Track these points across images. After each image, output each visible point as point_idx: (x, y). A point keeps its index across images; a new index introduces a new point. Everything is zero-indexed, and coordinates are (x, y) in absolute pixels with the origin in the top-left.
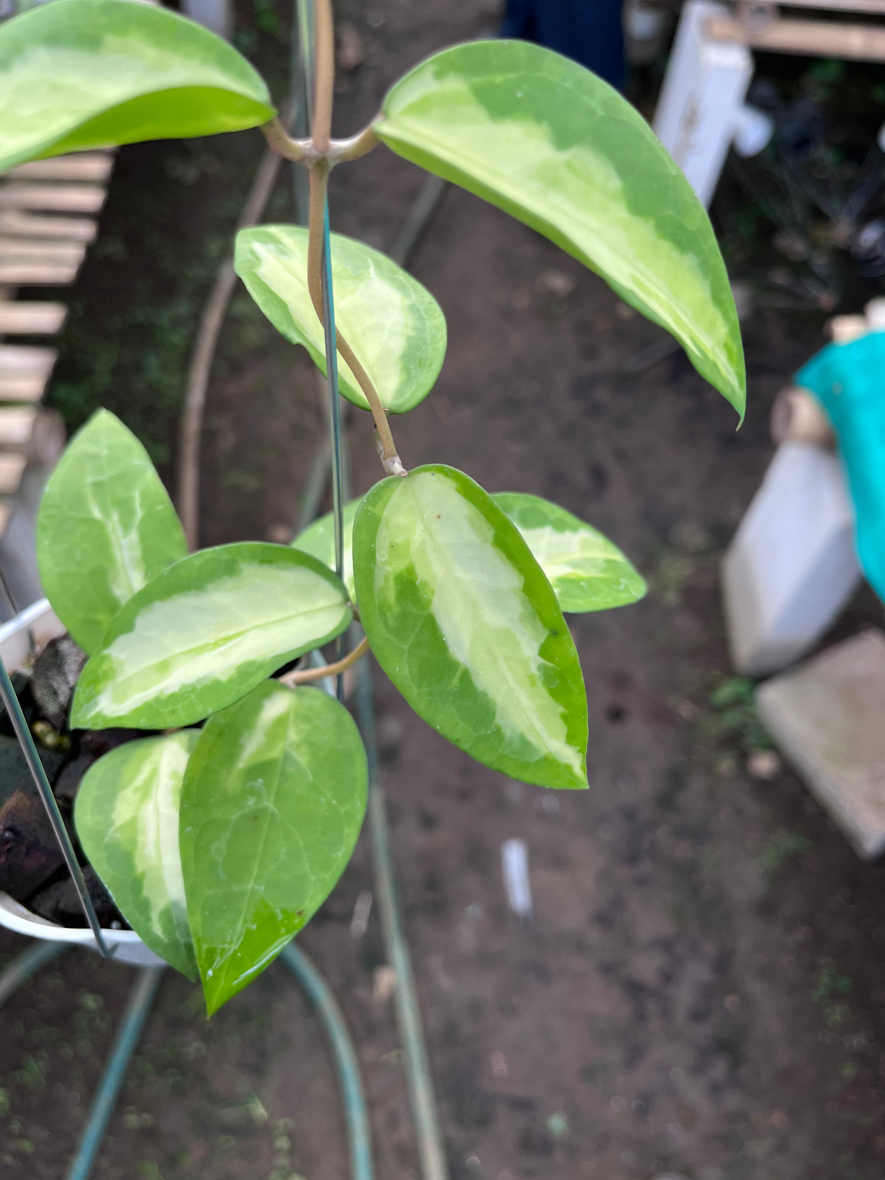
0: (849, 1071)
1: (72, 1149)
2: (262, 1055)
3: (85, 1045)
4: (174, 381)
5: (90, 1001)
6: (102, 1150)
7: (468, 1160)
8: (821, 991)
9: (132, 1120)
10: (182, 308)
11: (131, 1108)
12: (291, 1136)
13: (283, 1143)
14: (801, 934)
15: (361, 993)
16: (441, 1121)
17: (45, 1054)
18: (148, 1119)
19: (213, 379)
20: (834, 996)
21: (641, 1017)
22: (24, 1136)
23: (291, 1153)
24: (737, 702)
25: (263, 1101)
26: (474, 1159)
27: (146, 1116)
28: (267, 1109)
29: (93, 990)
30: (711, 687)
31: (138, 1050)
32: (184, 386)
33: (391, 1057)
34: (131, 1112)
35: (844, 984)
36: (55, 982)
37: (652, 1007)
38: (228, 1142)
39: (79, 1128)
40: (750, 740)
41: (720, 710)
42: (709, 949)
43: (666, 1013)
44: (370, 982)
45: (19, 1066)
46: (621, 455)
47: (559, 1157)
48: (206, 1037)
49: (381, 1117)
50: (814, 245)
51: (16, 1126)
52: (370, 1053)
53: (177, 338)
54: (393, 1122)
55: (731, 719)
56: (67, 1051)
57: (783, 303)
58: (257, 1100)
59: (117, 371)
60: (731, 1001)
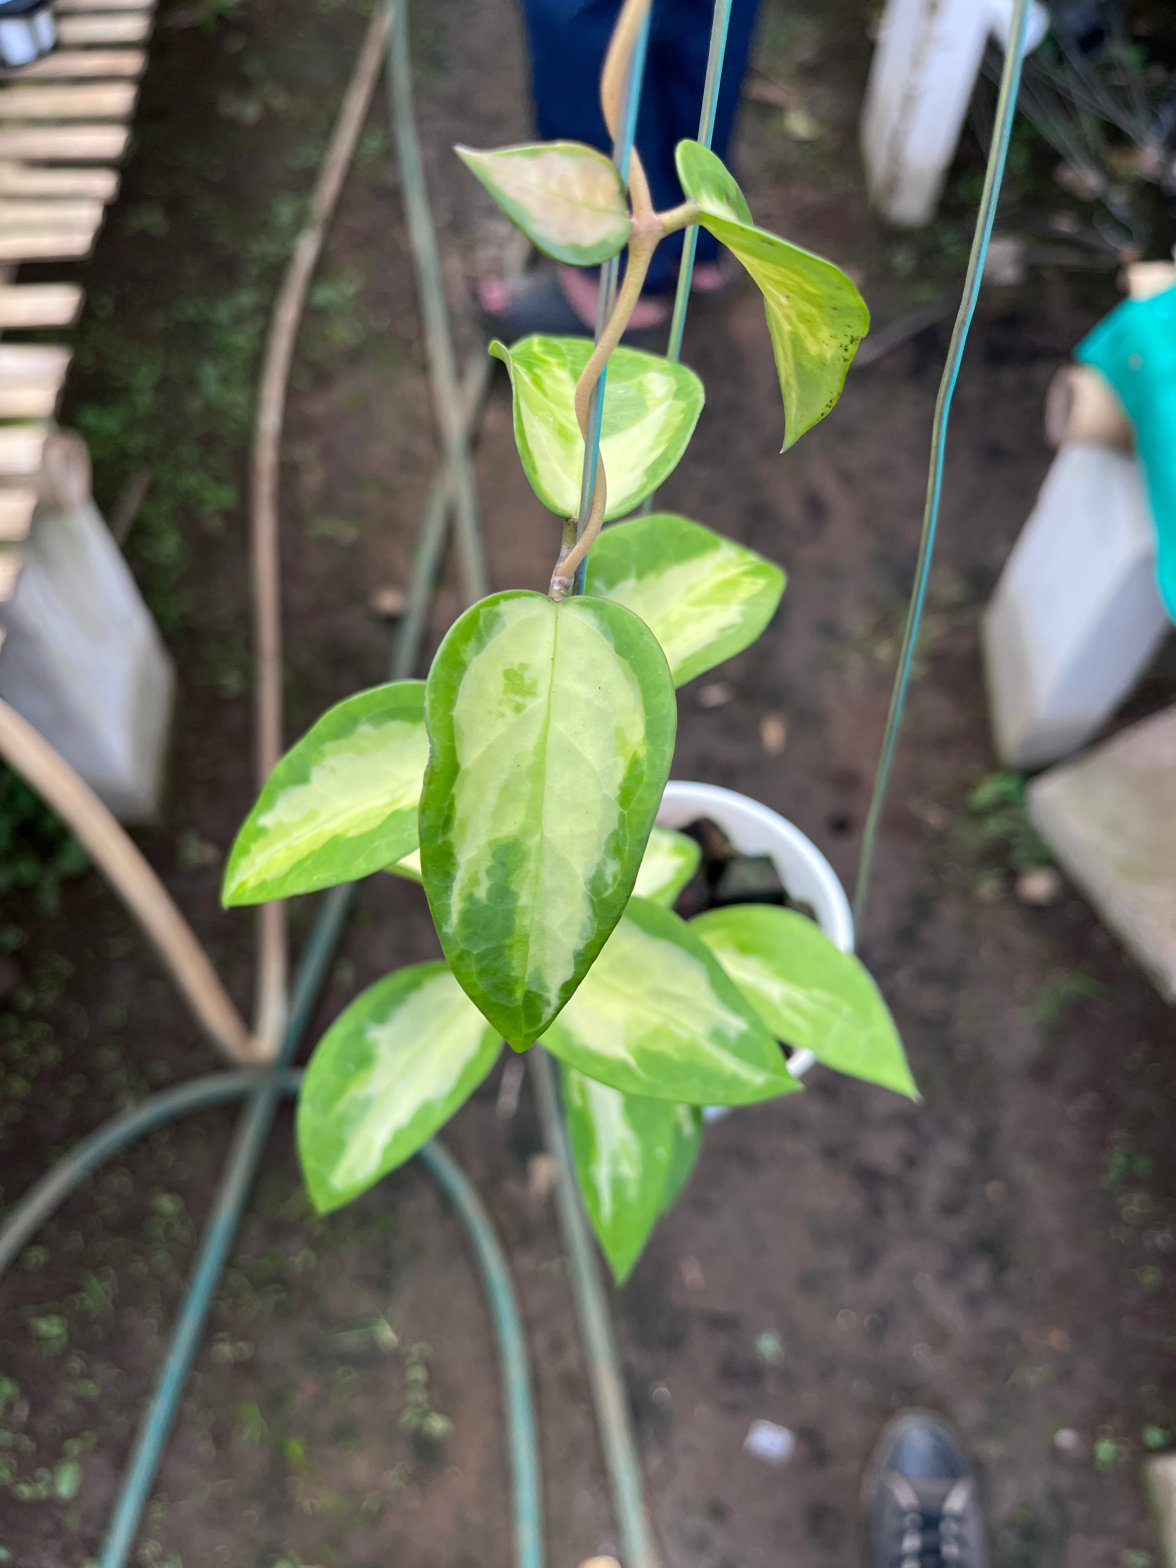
0: (1151, 1277)
1: (148, 1391)
2: (388, 1265)
3: (162, 1259)
4: (239, 397)
5: (167, 1204)
6: (186, 1390)
7: (654, 1393)
8: (1113, 1174)
9: (225, 1351)
10: (247, 299)
11: (221, 1335)
12: (428, 1366)
13: (418, 1374)
14: (1088, 1101)
15: (512, 1187)
16: (619, 1343)
17: (111, 1272)
18: (245, 1348)
19: (291, 394)
20: (1131, 1180)
21: (876, 1211)
22: (87, 1375)
23: (429, 1386)
24: (1004, 804)
25: (391, 1323)
26: (662, 1391)
27: (241, 1344)
28: (396, 1332)
29: (171, 1189)
30: (968, 786)
31: (230, 1262)
32: (254, 404)
33: (554, 1266)
34: (223, 1340)
35: (1144, 1165)
36: (121, 1181)
37: (890, 1197)
38: (348, 1376)
39: (157, 1362)
40: (1020, 854)
41: (979, 815)
42: (966, 1124)
43: (909, 1205)
44: (524, 1174)
45: (76, 1288)
46: (846, 478)
47: (772, 1388)
48: (316, 1245)
49: (541, 1340)
50: (1112, 178)
51: (76, 1364)
52: (526, 1262)
53: (242, 340)
54: (557, 1346)
55: (994, 827)
56: (139, 1267)
57: (1070, 259)
58: (383, 1320)
59: (163, 385)
60: (993, 1189)
